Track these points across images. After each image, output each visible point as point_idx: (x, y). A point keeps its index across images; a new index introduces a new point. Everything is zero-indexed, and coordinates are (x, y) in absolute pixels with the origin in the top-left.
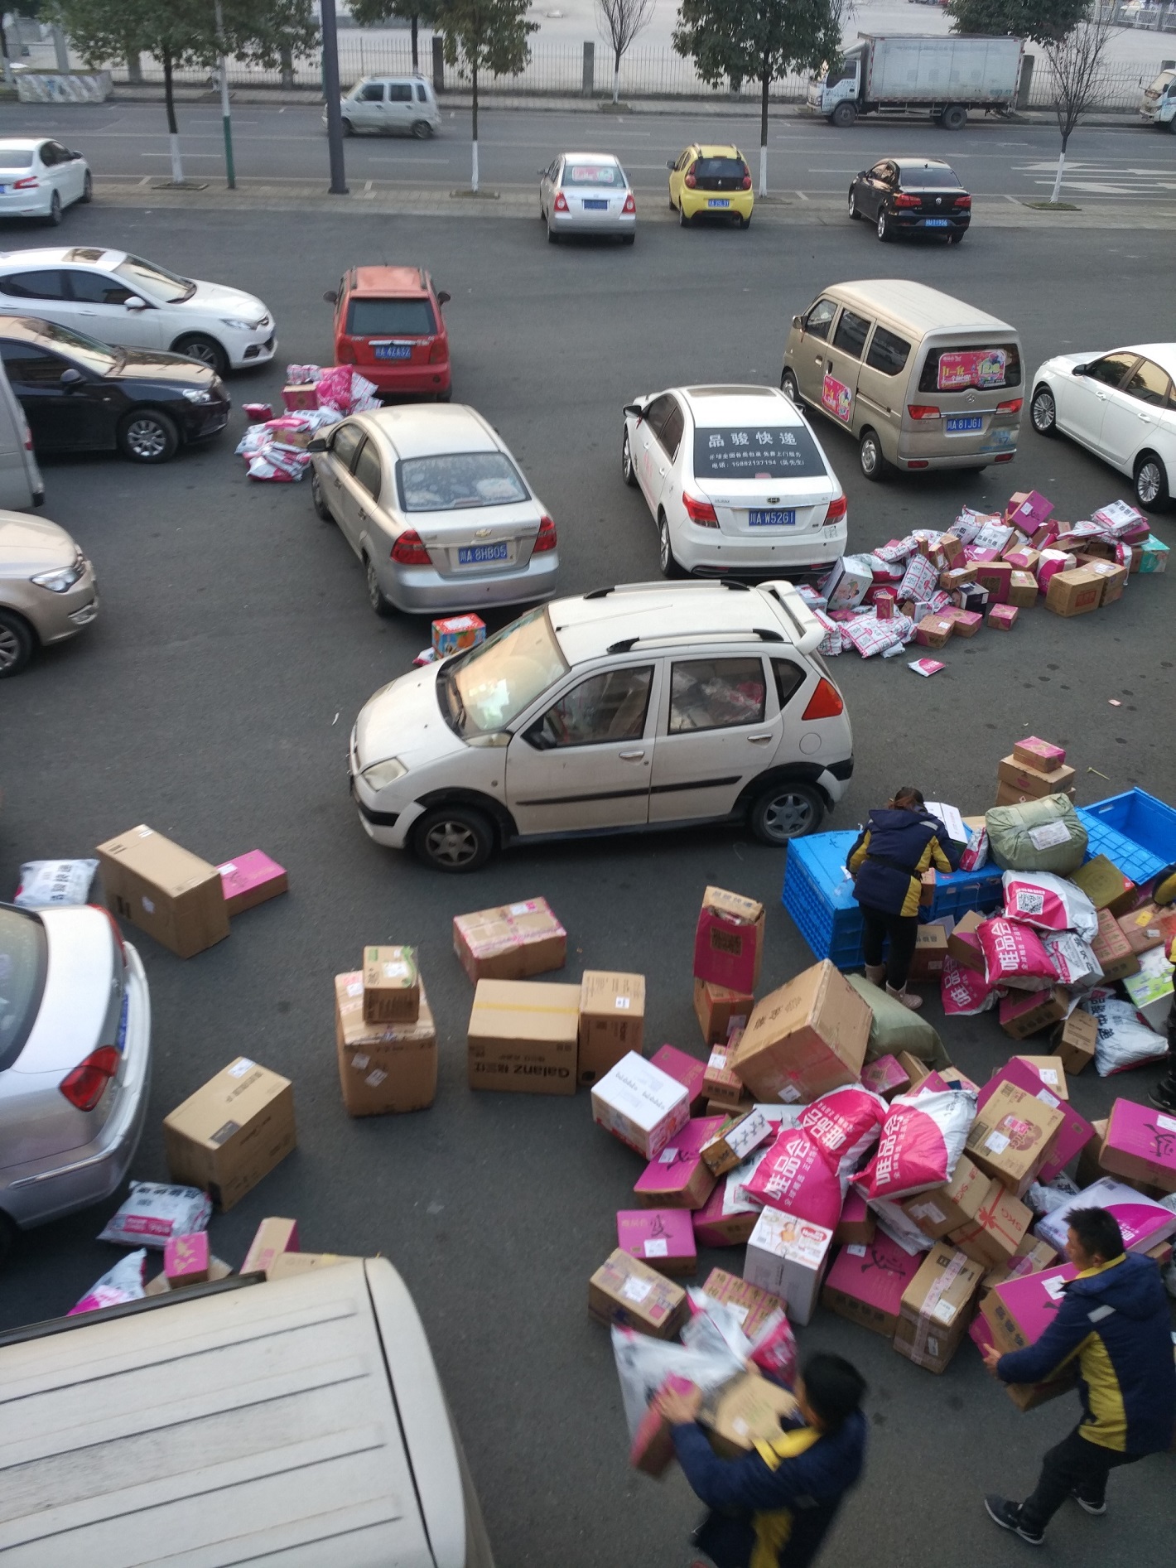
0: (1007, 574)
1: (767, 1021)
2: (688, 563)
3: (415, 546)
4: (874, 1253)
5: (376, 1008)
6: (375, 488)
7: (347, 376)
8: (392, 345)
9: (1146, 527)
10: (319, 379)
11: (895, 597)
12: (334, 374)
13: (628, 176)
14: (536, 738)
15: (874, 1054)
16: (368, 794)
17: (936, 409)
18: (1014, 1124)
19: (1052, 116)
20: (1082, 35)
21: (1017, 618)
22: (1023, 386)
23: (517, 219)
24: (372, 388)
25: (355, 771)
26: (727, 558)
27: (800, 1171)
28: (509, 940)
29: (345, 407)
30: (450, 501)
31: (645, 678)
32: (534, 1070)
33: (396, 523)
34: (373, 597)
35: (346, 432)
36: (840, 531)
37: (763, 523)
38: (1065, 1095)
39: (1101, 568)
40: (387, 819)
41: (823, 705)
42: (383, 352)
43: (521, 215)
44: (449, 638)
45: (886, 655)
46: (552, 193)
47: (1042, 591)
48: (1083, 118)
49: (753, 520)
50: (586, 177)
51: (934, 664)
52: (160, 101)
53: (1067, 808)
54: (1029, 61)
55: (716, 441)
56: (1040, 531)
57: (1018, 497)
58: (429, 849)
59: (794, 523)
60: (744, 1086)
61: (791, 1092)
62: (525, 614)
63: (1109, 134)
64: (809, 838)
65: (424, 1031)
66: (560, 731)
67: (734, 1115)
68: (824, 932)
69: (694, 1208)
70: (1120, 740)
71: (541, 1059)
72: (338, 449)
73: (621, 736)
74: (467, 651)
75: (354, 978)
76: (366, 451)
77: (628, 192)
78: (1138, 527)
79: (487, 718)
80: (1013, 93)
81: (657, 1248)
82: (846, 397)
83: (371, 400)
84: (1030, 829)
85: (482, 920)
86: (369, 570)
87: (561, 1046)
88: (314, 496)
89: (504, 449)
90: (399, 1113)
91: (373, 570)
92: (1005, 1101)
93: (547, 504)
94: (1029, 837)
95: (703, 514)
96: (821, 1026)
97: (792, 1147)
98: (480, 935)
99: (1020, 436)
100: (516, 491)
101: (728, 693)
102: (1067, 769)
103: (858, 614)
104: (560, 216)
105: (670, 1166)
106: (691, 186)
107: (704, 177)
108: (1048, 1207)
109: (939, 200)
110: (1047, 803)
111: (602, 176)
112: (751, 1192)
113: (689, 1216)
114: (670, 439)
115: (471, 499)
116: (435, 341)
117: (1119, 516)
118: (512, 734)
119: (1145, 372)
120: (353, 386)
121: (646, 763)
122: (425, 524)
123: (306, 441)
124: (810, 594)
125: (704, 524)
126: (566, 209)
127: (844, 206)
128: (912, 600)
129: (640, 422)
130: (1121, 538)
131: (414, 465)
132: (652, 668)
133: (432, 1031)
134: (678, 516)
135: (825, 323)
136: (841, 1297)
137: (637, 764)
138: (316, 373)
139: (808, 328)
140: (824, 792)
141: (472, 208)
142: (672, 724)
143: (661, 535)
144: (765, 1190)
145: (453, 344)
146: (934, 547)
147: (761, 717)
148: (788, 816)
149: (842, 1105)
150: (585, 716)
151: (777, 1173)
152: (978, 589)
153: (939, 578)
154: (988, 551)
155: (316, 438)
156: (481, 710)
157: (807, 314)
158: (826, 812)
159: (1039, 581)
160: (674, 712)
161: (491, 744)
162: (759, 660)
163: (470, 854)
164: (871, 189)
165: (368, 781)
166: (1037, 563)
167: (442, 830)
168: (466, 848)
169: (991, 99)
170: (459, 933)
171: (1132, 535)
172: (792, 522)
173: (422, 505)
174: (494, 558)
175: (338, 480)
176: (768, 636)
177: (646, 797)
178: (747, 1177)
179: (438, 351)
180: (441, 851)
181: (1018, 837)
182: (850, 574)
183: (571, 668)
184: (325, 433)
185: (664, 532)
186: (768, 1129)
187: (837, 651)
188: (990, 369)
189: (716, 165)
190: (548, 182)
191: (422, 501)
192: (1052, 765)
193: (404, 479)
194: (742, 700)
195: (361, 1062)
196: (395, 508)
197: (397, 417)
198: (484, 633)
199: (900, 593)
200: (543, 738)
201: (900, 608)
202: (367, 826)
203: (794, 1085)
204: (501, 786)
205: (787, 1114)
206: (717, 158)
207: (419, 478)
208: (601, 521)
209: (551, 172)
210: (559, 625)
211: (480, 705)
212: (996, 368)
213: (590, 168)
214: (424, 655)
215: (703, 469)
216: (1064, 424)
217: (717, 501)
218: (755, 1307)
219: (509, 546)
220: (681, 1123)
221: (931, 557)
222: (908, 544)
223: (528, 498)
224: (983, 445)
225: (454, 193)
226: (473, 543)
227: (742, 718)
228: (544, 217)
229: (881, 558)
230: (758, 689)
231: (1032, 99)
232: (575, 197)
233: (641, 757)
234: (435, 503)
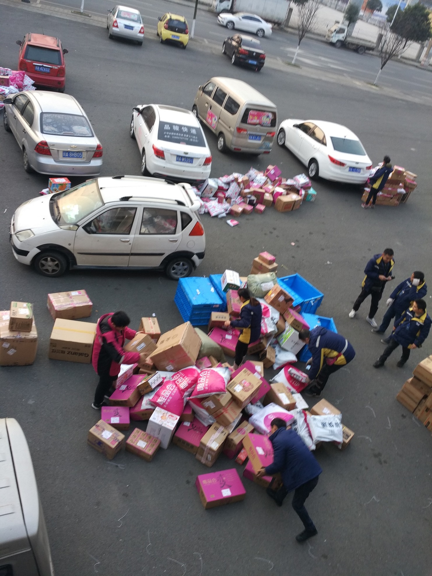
0: (263, 194)
1: (165, 342)
2: (152, 172)
3: (45, 147)
4: (193, 425)
5: (14, 326)
6: (31, 122)
7: (23, 75)
8: (43, 66)
9: (310, 185)
10: (11, 74)
11: (225, 196)
12: (17, 73)
13: (143, 19)
14: (88, 229)
15: (201, 357)
16: (17, 242)
17: (245, 130)
18: (245, 383)
19: (297, 32)
20: (311, 5)
21: (265, 210)
22: (276, 128)
23: (96, 26)
24: (32, 82)
25: (13, 233)
26: (166, 172)
27: (170, 395)
28: (70, 304)
29: (20, 87)
30: (61, 132)
31: (133, 212)
32: (75, 354)
33: (38, 137)
34: (25, 165)
35: (20, 97)
36: (208, 169)
37: (181, 161)
38: (263, 375)
39: (294, 197)
40: (24, 253)
41: (197, 231)
42: (38, 69)
43: (99, 25)
44: (55, 185)
45: (220, 216)
46: (112, 20)
47: (274, 202)
48: (307, 35)
49: (178, 159)
50: (126, 16)
51: (235, 222)
53: (274, 278)
54: (291, 10)
55: (167, 127)
56: (276, 181)
57: (270, 167)
58: (40, 267)
59: (192, 163)
60: (154, 364)
61: (170, 367)
62: (87, 181)
63: (315, 43)
64: (187, 278)
65: (33, 336)
66: (98, 227)
67: (149, 374)
68: (188, 312)
69: (131, 406)
70: (293, 257)
71: (78, 350)
72: (16, 104)
73: (121, 232)
74: (62, 192)
75: (6, 313)
76: (28, 107)
77: (142, 25)
78: (308, 184)
79: (69, 219)
80: (284, 20)
81: (115, 420)
82: (215, 119)
83: (31, 86)
84: (262, 283)
85: (60, 296)
86: (25, 154)
87: (87, 345)
88: (4, 121)
89: (85, 115)
90: (19, 366)
91: (26, 154)
92: (243, 375)
93: (100, 139)
94: (261, 286)
95: (159, 154)
96: (184, 345)
97: (169, 387)
98: (59, 301)
99: (273, 146)
100: (88, 132)
101: (163, 222)
102: (275, 265)
103: (211, 200)
104: (115, 29)
105: (123, 391)
106: (166, 28)
107: (171, 26)
108: (252, 412)
109: (254, 54)
110: (268, 275)
111: (132, 17)
112: (152, 402)
113: (129, 409)
114: (150, 123)
115: (70, 132)
116: (61, 68)
117: (302, 179)
118: (78, 226)
119: (316, 131)
120: (25, 79)
121: (130, 244)
122: (50, 139)
123: (3, 99)
124: (195, 190)
125: (159, 158)
126: (117, 27)
127: (221, 49)
128: (230, 198)
129: (139, 114)
130: (302, 187)
131: (48, 115)
132: (136, 208)
133: (36, 336)
134: (150, 153)
135: (210, 91)
136: (180, 440)
137: (126, 244)
138: (10, 72)
139: (204, 91)
140: (193, 263)
141: (80, 19)
142: (141, 231)
143: (143, 159)
144: (157, 401)
145: (67, 70)
146: (240, 180)
147: (174, 232)
148: (180, 270)
149: (187, 373)
150: (108, 223)
151: (162, 396)
152: (253, 198)
153: (240, 192)
154: (257, 185)
155: (7, 98)
156: (67, 215)
157: (205, 86)
158: (193, 270)
159: (273, 198)
160: (143, 226)
161: (70, 229)
162: (176, 212)
163: (57, 270)
164: (231, 44)
165: (18, 237)
166: (273, 192)
167: (46, 260)
168: (55, 268)
169: (276, 21)
170: (50, 300)
171: (305, 187)
172: (192, 162)
173: (50, 132)
174: (77, 157)
175: (15, 116)
176: (180, 203)
177: (128, 257)
178: (151, 397)
179: (61, 72)
180: (45, 268)
181: (257, 285)
182: (210, 186)
183: (105, 204)
184: (11, 96)
185: (144, 158)
186: (161, 380)
187: (203, 213)
188: (266, 119)
189: (176, 23)
190: (111, 15)
191: (50, 130)
192: (271, 262)
193: (43, 120)
194: (168, 225)
195: (6, 345)
196: (38, 131)
197: (41, 95)
198: (70, 185)
199: (227, 195)
200: (91, 229)
201: (226, 200)
202: (15, 255)
203: (172, 365)
204: (72, 246)
205: (168, 375)
206: (177, 20)
207: (49, 121)
208: (120, 149)
209: (113, 12)
210: (102, 187)
211: (67, 213)
212: (268, 119)
213: (129, 13)
214: (44, 191)
215: (161, 136)
216: (288, 144)
217: (165, 150)
218: (149, 442)
219: (83, 153)
220: (129, 376)
221: (239, 184)
222: (231, 178)
223: (93, 136)
224: (260, 146)
225: (73, 12)
226: (69, 150)
227: (167, 232)
228: (108, 28)
229: (222, 181)
230: (174, 222)
231: (291, 23)
232: (121, 23)
233: (128, 241)
234: (55, 132)
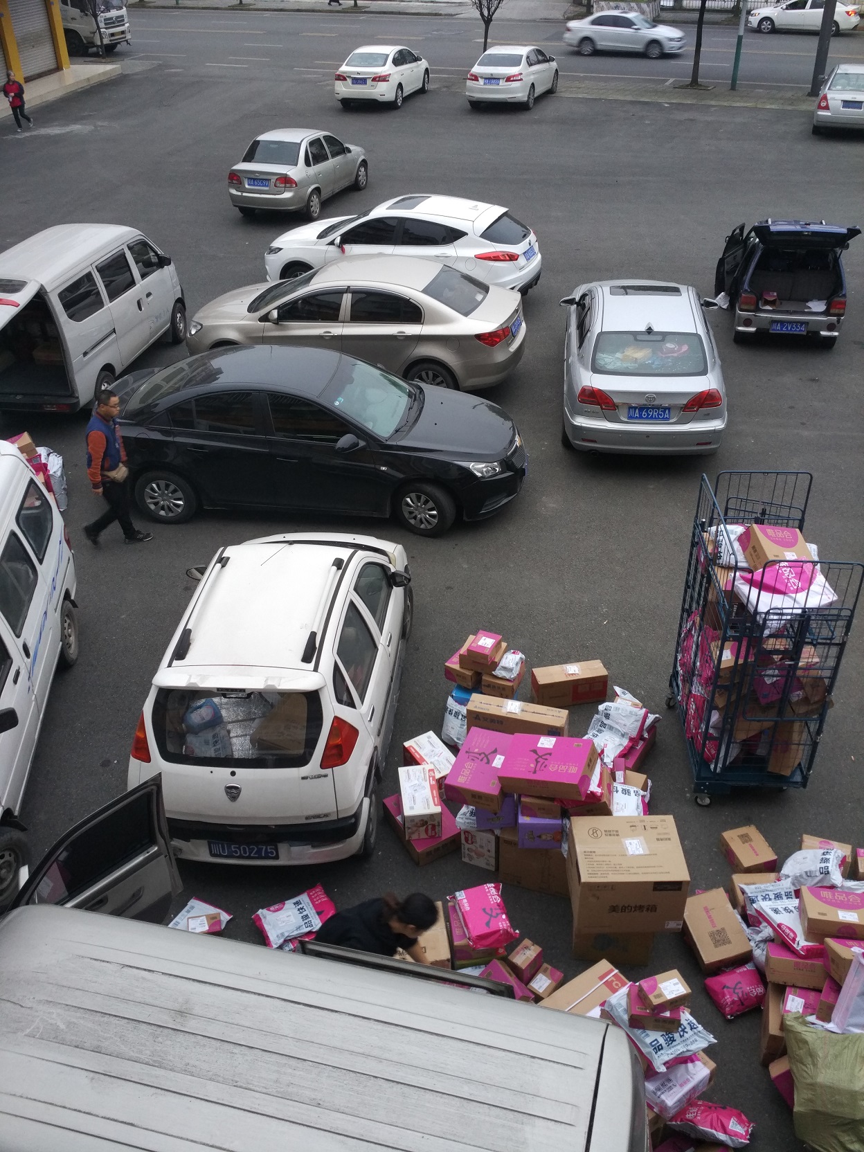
52: (693, 23)
